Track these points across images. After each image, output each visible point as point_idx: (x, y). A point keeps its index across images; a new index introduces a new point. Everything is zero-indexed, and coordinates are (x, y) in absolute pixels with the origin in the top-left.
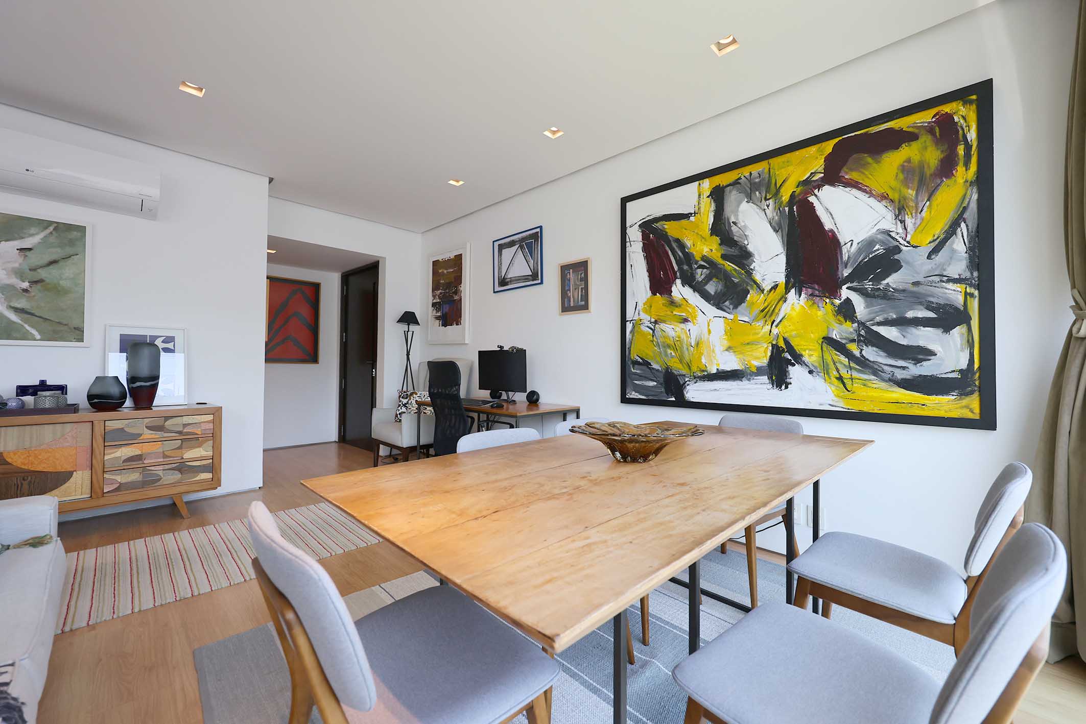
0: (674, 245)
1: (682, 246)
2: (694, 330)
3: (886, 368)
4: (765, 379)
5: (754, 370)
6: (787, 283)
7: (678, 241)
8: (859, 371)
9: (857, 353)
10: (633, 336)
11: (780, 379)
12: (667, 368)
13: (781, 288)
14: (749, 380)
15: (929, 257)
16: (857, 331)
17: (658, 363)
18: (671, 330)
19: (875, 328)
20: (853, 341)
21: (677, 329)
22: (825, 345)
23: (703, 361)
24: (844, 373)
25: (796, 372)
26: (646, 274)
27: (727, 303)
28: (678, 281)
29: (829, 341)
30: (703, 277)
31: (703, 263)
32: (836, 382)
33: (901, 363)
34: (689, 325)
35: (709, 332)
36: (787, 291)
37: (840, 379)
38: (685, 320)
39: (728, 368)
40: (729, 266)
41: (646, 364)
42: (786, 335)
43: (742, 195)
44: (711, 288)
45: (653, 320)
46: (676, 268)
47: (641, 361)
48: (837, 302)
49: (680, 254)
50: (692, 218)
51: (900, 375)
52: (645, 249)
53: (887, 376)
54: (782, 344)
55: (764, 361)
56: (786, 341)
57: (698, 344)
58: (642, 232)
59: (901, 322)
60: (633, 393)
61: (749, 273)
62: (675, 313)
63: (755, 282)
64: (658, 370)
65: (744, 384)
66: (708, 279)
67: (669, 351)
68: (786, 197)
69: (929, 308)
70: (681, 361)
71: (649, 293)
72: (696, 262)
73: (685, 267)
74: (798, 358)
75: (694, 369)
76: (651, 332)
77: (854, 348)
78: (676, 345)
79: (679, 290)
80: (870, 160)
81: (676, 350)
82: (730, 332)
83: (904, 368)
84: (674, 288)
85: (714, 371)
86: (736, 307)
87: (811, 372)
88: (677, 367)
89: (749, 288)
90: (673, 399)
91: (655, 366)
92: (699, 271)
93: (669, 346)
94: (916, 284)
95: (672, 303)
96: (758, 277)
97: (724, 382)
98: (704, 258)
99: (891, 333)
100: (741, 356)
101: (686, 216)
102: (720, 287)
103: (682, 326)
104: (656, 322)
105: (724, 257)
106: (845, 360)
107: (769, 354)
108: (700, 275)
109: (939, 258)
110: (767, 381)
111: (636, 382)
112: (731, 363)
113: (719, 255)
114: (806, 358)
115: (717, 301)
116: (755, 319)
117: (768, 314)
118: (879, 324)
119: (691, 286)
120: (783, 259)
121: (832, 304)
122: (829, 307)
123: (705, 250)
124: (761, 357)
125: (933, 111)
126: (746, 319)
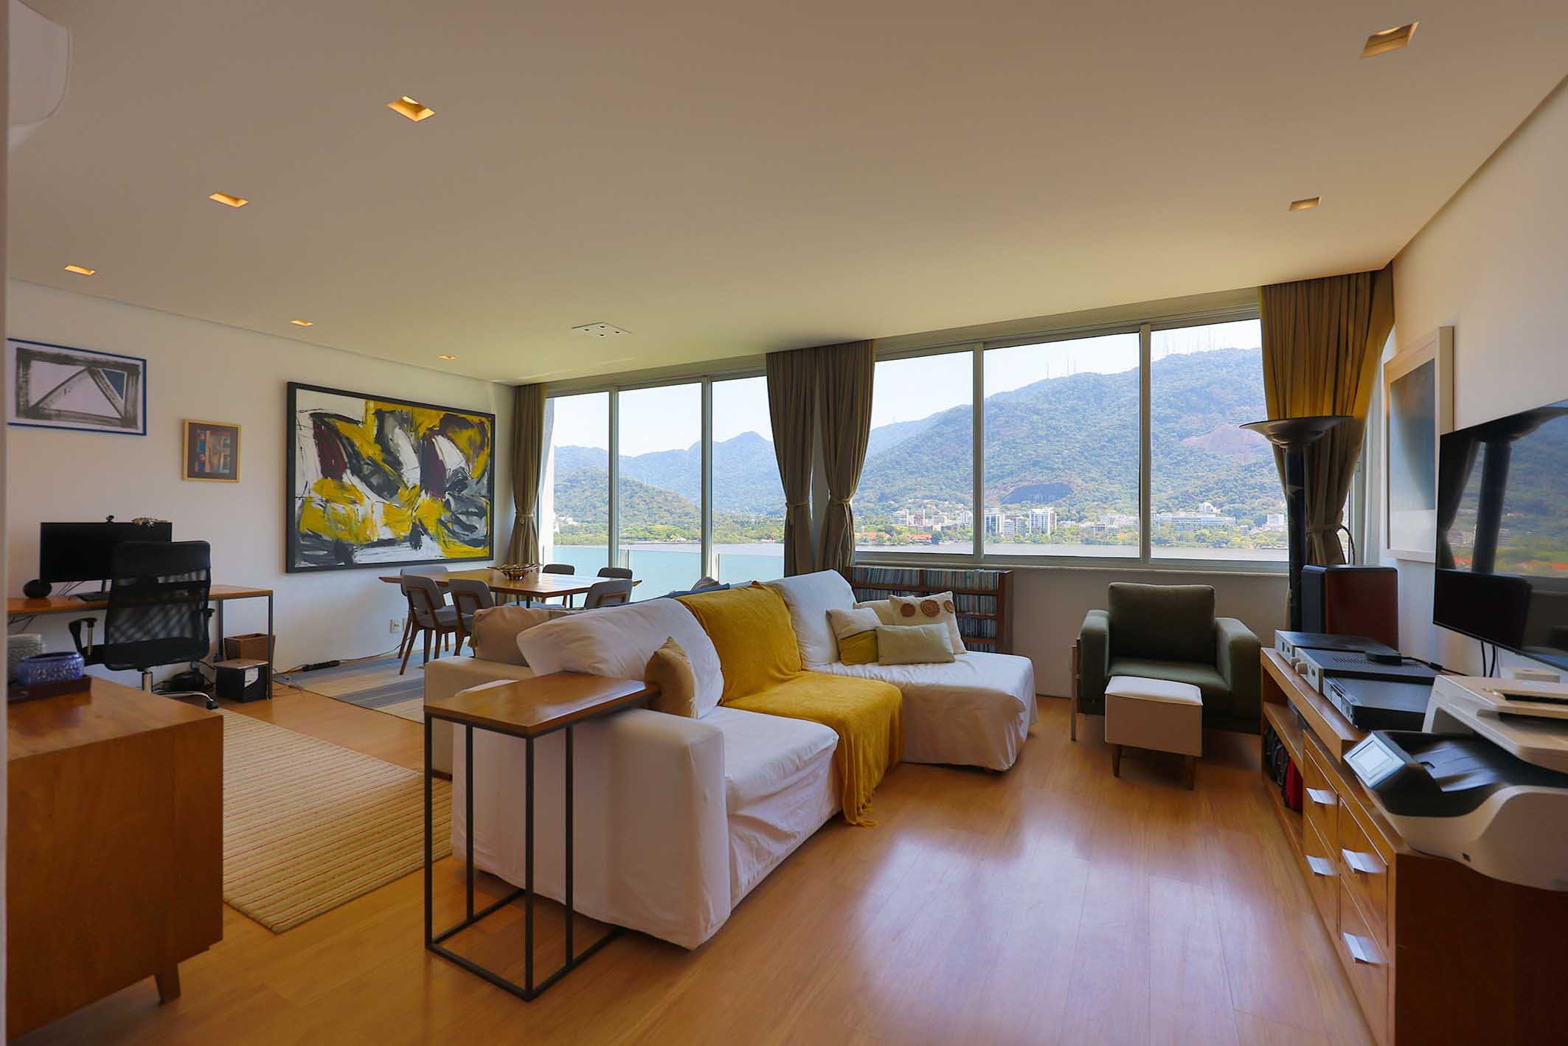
0: (345, 441)
1: (352, 445)
2: (360, 510)
3: (462, 536)
4: (408, 544)
5: (402, 538)
6: (421, 485)
7: (348, 439)
8: (453, 538)
9: (451, 527)
10: (302, 513)
11: (416, 544)
12: (338, 539)
13: (418, 489)
14: (399, 545)
15: (476, 484)
16: (451, 516)
17: (328, 535)
18: (341, 508)
19: (458, 516)
20: (449, 522)
21: (348, 509)
22: (438, 524)
23: (368, 533)
24: (447, 540)
25: (425, 539)
26: (317, 460)
27: (386, 493)
28: (348, 471)
29: (440, 521)
30: (368, 472)
31: (370, 462)
32: (442, 542)
33: (466, 533)
34: (358, 506)
35: (373, 512)
36: (421, 491)
37: (444, 542)
38: (354, 502)
39: (385, 537)
40: (387, 468)
41: (317, 536)
42: (421, 517)
43: (396, 423)
44: (374, 481)
45: (324, 499)
46: (346, 460)
47: (311, 534)
48: (444, 500)
49: (351, 451)
50: (360, 425)
51: (467, 538)
52: (316, 436)
53: (462, 539)
54: (418, 522)
55: (408, 533)
56: (420, 520)
57: (364, 521)
58: (314, 420)
59: (467, 514)
60: (303, 562)
61: (400, 476)
62: (345, 495)
63: (403, 482)
64: (329, 541)
65: (396, 548)
66: (372, 474)
67: (339, 526)
68: (421, 435)
69: (476, 508)
70: (350, 533)
71: (321, 476)
72: (364, 460)
73: (354, 461)
74: (426, 531)
75: (361, 539)
76: (322, 509)
77: (450, 525)
78: (346, 521)
79: (348, 477)
80: (458, 430)
81: (345, 524)
82: (386, 514)
83: (468, 535)
84: (344, 476)
85: (376, 540)
86: (391, 496)
87: (431, 539)
88: (346, 537)
89: (399, 485)
90: (343, 564)
91: (325, 538)
92: (366, 466)
93: (339, 522)
94: (472, 496)
95: (343, 487)
96: (405, 479)
97: (383, 548)
98: (369, 458)
99: (463, 518)
100: (394, 530)
101: (357, 422)
102: (380, 481)
103: (352, 506)
104: (327, 501)
105: (384, 460)
106: (447, 532)
107: (411, 528)
108: (366, 470)
109: (479, 485)
110: (409, 545)
111: (306, 553)
112: (387, 534)
113: (381, 458)
114: (430, 531)
115: (378, 490)
116: (403, 506)
117: (411, 503)
118: (460, 514)
119: (359, 476)
120: (418, 471)
121: (442, 501)
122: (440, 502)
123: (371, 453)
124: (406, 531)
125: (479, 418)
126: (397, 505)
